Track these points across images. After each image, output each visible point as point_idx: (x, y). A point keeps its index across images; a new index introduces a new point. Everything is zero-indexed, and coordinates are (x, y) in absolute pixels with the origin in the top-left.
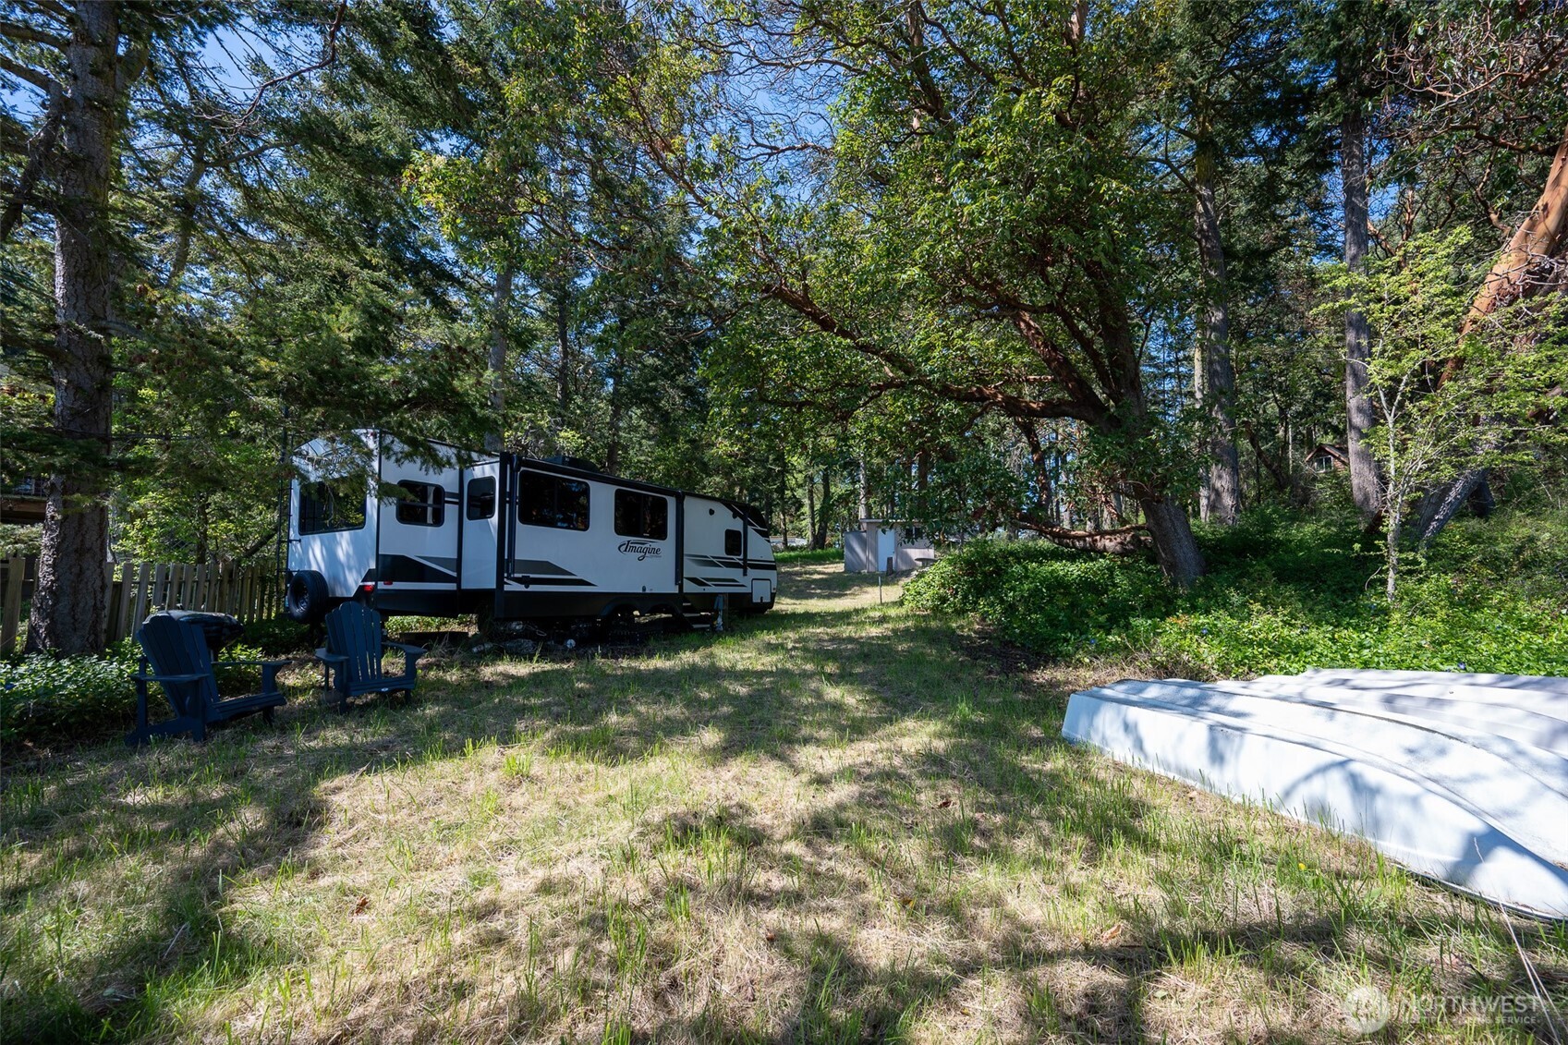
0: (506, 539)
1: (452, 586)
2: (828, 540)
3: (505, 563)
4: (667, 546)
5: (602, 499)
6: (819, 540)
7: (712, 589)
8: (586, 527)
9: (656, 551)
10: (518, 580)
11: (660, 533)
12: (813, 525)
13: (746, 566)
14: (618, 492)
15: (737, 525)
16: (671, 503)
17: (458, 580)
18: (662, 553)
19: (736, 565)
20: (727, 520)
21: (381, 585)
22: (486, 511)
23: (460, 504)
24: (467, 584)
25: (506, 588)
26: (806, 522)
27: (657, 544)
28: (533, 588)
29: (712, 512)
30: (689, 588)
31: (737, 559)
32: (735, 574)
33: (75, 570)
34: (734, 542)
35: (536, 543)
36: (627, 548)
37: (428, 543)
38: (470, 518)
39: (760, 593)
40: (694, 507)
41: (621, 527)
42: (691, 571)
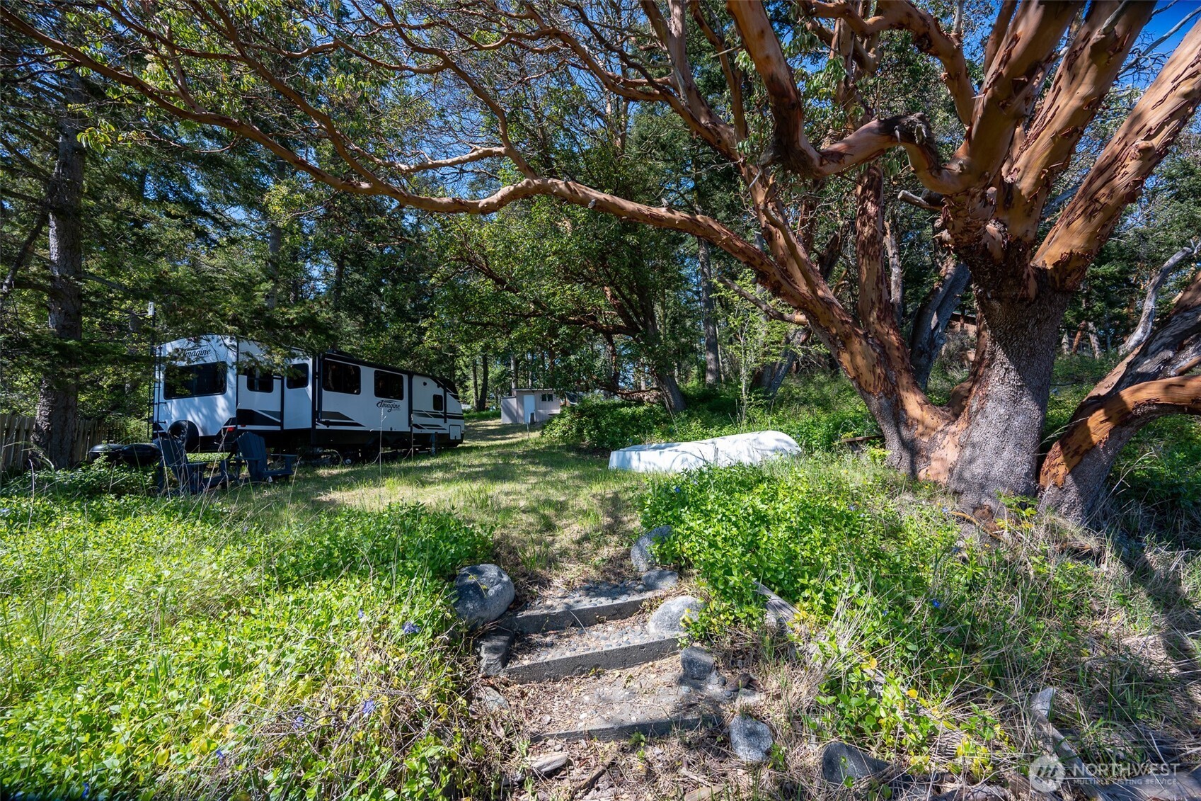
0: (317, 398)
1: (278, 428)
2: (487, 405)
3: (317, 413)
4: (403, 404)
5: (367, 376)
6: (481, 405)
7: (426, 431)
8: (358, 393)
9: (398, 407)
10: (324, 423)
11: (401, 398)
12: (476, 394)
13: (446, 417)
14: (376, 372)
15: (440, 392)
16: (405, 378)
17: (281, 424)
18: (401, 407)
19: (440, 417)
20: (434, 389)
21: (239, 427)
22: (302, 383)
23: (282, 379)
24: (286, 428)
25: (317, 427)
26: (471, 392)
27: (398, 402)
28: (331, 427)
29: (425, 384)
30: (415, 430)
31: (440, 413)
32: (440, 421)
33: (63, 419)
34: (439, 402)
35: (333, 401)
36: (380, 404)
37: (262, 402)
38: (289, 387)
39: (455, 433)
40: (417, 381)
41: (379, 393)
42: (416, 420)
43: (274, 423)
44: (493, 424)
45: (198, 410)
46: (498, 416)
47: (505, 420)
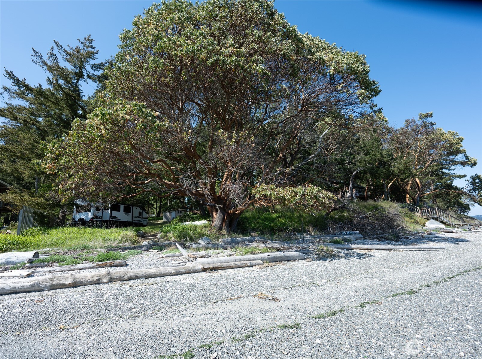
0: (111, 213)
1: (101, 220)
2: (161, 215)
3: (111, 216)
4: (131, 214)
5: (122, 207)
6: (158, 215)
7: (136, 222)
8: (120, 211)
10: (112, 219)
11: (130, 212)
12: (157, 211)
13: (142, 218)
14: (124, 206)
15: (141, 211)
16: (131, 207)
19: (140, 218)
20: (139, 210)
21: (94, 219)
23: (102, 208)
24: (103, 219)
26: (155, 210)
27: (129, 214)
28: (114, 220)
29: (137, 209)
30: (133, 222)
31: (141, 217)
32: (140, 219)
34: (140, 214)
35: (115, 213)
36: (125, 214)
37: (99, 214)
38: (104, 210)
39: (145, 223)
40: (134, 208)
41: (124, 211)
42: (134, 219)
43: (100, 218)
44: (160, 221)
45: (84, 215)
46: (162, 219)
47: (164, 220)
